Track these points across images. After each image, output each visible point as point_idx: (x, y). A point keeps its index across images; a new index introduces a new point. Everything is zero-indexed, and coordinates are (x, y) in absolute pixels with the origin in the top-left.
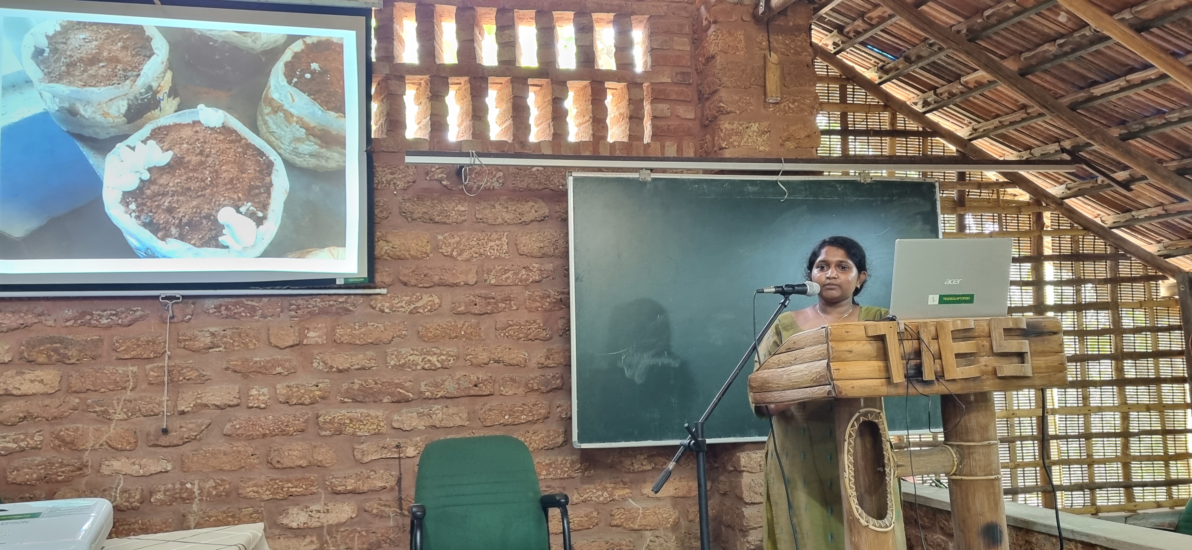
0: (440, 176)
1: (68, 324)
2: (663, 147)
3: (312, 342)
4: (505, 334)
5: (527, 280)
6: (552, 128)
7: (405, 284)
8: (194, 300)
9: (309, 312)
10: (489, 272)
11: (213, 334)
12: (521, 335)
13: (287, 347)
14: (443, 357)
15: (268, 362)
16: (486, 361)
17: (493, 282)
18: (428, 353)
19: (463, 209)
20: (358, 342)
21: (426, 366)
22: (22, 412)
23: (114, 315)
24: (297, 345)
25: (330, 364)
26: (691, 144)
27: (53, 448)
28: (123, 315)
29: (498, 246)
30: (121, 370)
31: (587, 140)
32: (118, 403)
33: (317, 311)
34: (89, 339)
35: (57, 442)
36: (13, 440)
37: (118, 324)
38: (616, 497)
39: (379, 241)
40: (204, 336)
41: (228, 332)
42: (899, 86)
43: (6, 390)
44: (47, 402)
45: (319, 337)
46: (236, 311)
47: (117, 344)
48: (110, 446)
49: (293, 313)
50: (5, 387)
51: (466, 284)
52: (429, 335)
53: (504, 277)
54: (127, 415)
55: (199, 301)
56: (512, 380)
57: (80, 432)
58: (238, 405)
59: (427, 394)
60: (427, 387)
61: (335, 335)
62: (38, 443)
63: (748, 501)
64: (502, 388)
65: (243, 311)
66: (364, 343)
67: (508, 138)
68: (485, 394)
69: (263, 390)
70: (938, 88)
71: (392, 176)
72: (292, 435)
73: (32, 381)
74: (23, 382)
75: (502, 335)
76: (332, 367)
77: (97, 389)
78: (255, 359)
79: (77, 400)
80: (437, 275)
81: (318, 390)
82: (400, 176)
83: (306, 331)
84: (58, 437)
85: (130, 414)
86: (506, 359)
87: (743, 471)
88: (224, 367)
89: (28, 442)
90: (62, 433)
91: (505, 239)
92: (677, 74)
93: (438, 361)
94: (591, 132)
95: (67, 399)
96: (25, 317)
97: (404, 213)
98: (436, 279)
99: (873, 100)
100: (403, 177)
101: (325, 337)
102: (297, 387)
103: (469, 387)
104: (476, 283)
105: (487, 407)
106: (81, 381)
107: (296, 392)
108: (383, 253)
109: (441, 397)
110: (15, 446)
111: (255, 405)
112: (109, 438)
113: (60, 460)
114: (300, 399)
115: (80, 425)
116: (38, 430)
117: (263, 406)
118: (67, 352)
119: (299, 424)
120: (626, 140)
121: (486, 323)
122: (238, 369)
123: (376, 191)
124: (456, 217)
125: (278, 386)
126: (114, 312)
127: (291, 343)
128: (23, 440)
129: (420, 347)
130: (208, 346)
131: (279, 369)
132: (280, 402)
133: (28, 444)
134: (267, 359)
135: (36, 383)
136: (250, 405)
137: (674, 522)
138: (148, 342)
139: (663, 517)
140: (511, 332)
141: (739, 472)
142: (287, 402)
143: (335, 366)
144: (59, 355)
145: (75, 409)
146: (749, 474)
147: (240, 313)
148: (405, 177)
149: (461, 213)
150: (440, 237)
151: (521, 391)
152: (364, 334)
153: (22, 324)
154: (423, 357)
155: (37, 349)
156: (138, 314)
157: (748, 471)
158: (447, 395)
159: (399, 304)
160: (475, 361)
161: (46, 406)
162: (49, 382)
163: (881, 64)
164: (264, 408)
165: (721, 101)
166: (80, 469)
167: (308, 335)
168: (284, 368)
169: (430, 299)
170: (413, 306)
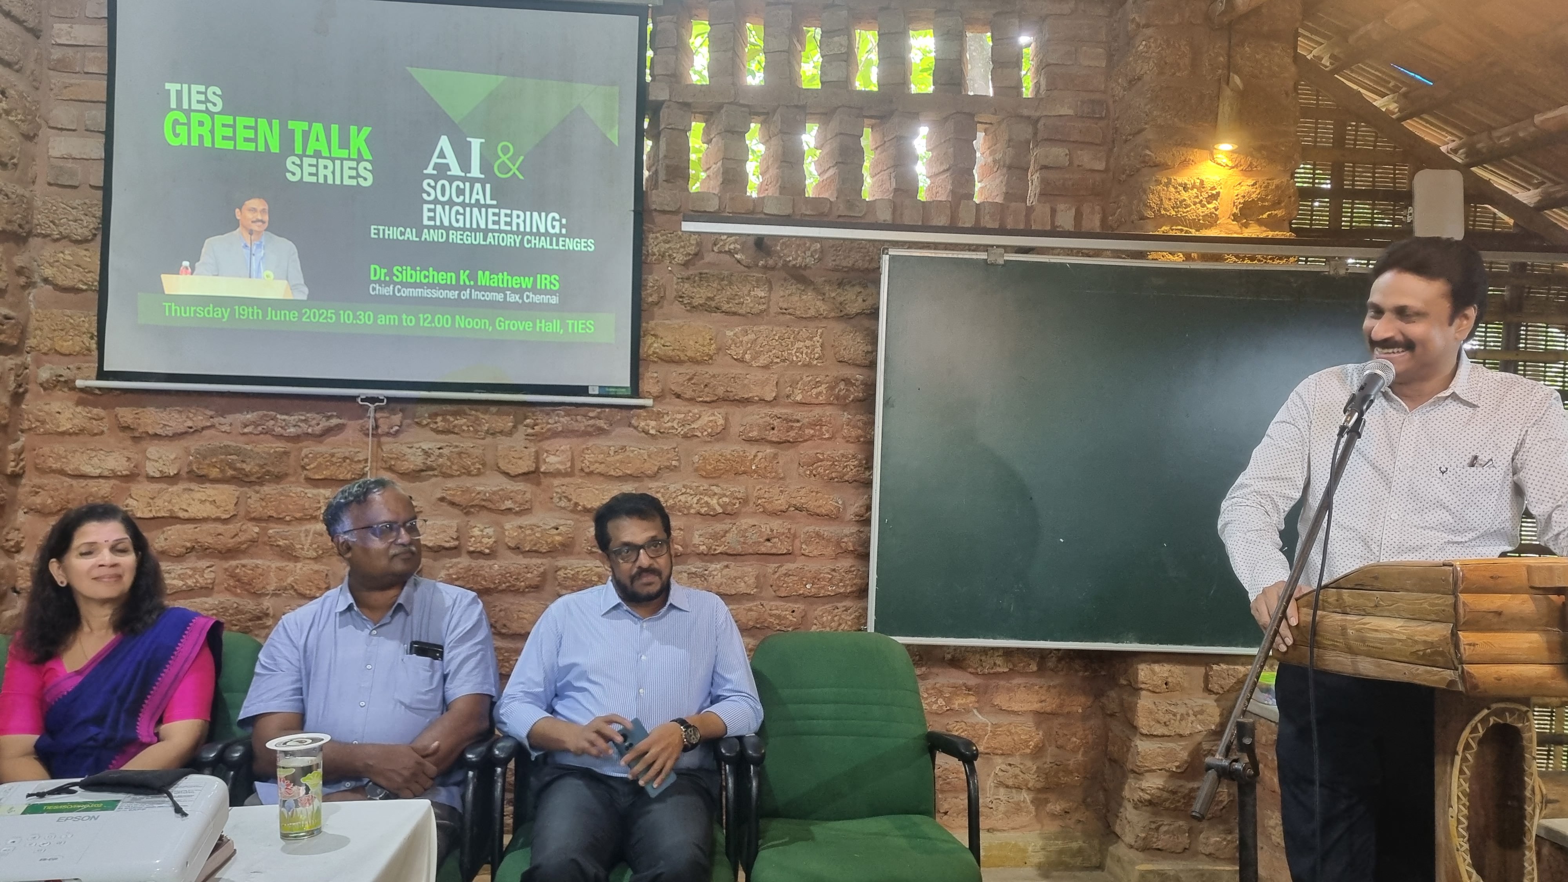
0: (732, 247)
1: (246, 430)
2: (1053, 211)
3: (551, 469)
4: (811, 472)
5: (845, 397)
6: (893, 180)
7: (678, 396)
8: (404, 406)
9: (549, 430)
10: (794, 384)
11: (427, 453)
12: (834, 475)
13: (519, 475)
14: (726, 500)
15: (494, 493)
16: (784, 508)
17: (799, 398)
18: (705, 493)
19: (763, 294)
20: (612, 473)
21: (703, 511)
22: (189, 541)
23: (302, 421)
24: (533, 472)
25: (574, 500)
26: (1097, 208)
27: (226, 589)
28: (314, 422)
29: (807, 347)
30: (311, 492)
31: (943, 198)
32: (306, 536)
33: (560, 429)
34: (272, 451)
35: (232, 583)
36: (179, 575)
37: (308, 434)
38: (956, 707)
39: (645, 335)
40: (414, 455)
41: (445, 451)
42: (1432, 124)
43: (170, 510)
44: (220, 528)
45: (561, 463)
46: (456, 422)
47: (306, 460)
48: (295, 590)
49: (530, 431)
50: (170, 507)
51: (762, 400)
52: (709, 467)
53: (814, 391)
54: (317, 552)
55: (410, 406)
56: (818, 535)
57: (260, 571)
58: (455, 548)
59: (703, 548)
60: (701, 539)
61: (582, 462)
62: (209, 581)
63: (1145, 731)
64: (804, 546)
65: (465, 424)
66: (621, 474)
67: (829, 195)
68: (780, 552)
69: (487, 530)
70: (1494, 129)
71: (667, 246)
72: (523, 592)
73: (202, 502)
74: (192, 502)
75: (808, 472)
76: (576, 504)
77: (281, 516)
78: (479, 488)
79: (257, 530)
80: (722, 385)
81: (559, 534)
82: (679, 245)
83: (545, 455)
84: (233, 576)
85: (321, 552)
86: (812, 505)
87: (1141, 689)
88: (439, 495)
89: (196, 579)
90: (238, 571)
91: (818, 338)
92: (1083, 102)
93: (719, 505)
94: (949, 187)
95: (244, 527)
96: (195, 419)
97: (681, 297)
98: (720, 391)
99: (1385, 146)
100: (681, 247)
101: (569, 464)
102: (532, 529)
103: (759, 542)
104: (775, 399)
105: (783, 570)
106: (261, 506)
107: (530, 535)
108: (650, 352)
109: (721, 553)
110: (181, 583)
111: (479, 550)
112: (296, 581)
113: (235, 605)
114: (535, 545)
115: (259, 562)
116: (208, 564)
117: (487, 551)
118: (244, 466)
119: (532, 577)
120: (999, 200)
121: (787, 456)
122: (457, 500)
123: (644, 266)
124: (752, 305)
125: (507, 526)
126: (303, 418)
127: (525, 470)
128: (190, 576)
129: (696, 484)
130: (418, 468)
131: (508, 504)
132: (509, 548)
133: (197, 582)
134: (494, 489)
135: (208, 504)
136: (472, 549)
137: (1036, 746)
138: (345, 458)
139: (1022, 739)
140: (821, 470)
141: (1135, 690)
142: (518, 548)
143: (581, 504)
144: (235, 469)
145: (253, 541)
146: (1149, 694)
147: (462, 426)
148: (684, 247)
149: (758, 300)
150: (730, 333)
151: (830, 551)
152: (622, 462)
153: (191, 428)
154: (698, 497)
155: (207, 462)
156: (334, 421)
157: (1150, 691)
158: (729, 551)
159: (670, 424)
160: (768, 507)
161: (220, 534)
162: (223, 504)
163: (1404, 89)
164: (488, 554)
165: (1147, 148)
166: (259, 618)
167: (547, 460)
168: (515, 502)
169: (711, 418)
170: (688, 427)
